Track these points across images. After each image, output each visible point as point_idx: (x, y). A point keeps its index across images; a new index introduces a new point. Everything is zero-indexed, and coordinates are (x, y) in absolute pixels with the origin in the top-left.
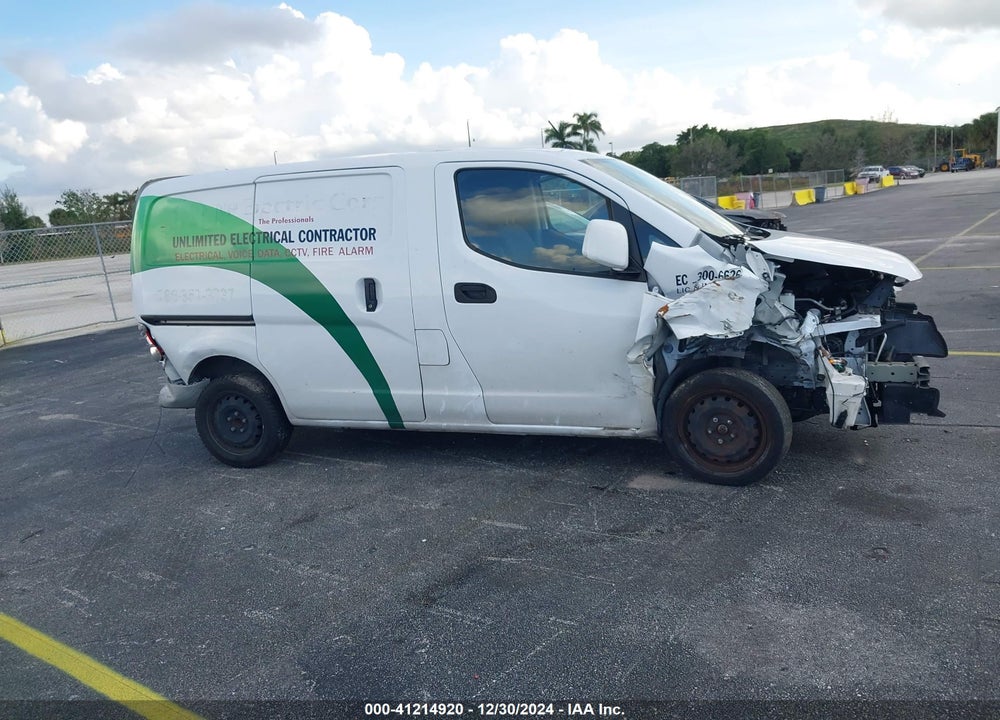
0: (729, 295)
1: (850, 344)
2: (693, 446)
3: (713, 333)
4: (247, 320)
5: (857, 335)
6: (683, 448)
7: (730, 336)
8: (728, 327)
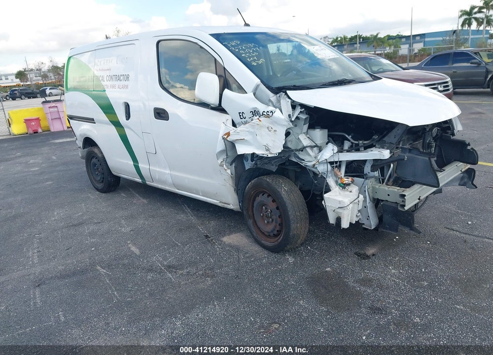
0: (268, 128)
1: (367, 169)
2: (255, 222)
3: (259, 152)
4: (91, 120)
5: (372, 163)
6: (250, 222)
7: (269, 156)
8: (268, 150)
